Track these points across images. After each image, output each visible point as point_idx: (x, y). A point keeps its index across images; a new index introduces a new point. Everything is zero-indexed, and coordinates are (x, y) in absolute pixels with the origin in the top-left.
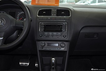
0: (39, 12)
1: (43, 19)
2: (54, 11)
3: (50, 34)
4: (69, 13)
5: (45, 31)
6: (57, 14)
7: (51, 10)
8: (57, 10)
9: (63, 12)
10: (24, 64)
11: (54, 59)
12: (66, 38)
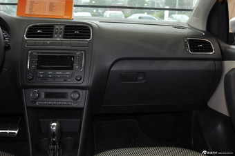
1: (35, 44)
2: (59, 28)
3: (50, 74)
4: (90, 33)
5: (39, 68)
6: (65, 35)
7: (53, 26)
8: (66, 26)
9: (76, 30)
10: (8, 131)
11: (55, 124)
12: (81, 81)
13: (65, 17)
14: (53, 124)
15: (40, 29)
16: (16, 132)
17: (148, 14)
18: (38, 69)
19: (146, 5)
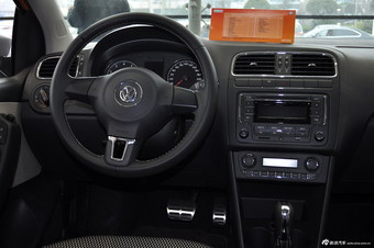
0: (236, 64)
1: (248, 84)
2: (284, 59)
6: (293, 69)
7: (273, 56)
8: (293, 56)
11: (287, 208)
12: (324, 142)
13: (283, 41)
14: (283, 207)
15: (253, 61)
16: (192, 213)
17: (342, 25)
18: (255, 121)
19: (339, 12)
